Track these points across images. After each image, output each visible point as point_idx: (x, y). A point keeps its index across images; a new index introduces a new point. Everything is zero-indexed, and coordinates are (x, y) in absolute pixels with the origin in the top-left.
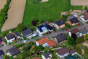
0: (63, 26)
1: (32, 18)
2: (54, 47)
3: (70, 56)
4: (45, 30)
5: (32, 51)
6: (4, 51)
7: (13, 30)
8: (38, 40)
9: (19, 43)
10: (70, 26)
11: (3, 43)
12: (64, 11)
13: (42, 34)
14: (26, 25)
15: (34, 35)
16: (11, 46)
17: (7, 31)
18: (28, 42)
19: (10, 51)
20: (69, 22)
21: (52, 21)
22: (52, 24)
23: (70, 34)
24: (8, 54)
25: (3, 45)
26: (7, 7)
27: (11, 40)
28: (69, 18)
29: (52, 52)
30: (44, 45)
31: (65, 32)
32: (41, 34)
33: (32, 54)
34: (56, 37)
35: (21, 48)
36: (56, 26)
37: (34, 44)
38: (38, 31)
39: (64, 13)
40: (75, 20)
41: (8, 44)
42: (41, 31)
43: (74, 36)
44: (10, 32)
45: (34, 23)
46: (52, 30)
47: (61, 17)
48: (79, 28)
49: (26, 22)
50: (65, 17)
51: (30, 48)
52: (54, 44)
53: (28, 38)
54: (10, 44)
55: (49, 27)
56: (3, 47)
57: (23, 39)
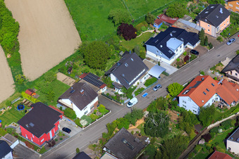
0: (226, 23)
11: (63, 122)
13: (172, 65)
18: (145, 100)
20: (233, 7)
22: (186, 23)
25: (67, 130)
27: (88, 108)
30: (209, 104)
35: (133, 127)
38: (152, 54)
41: (84, 123)
42: (169, 54)
46: (197, 44)
49: (91, 28)
53: (135, 88)
54: (90, 119)
56: (71, 135)
57: (120, 93)
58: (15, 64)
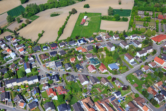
0: (93, 41)
1: (76, 35)
2: (85, 53)
3: (93, 59)
4: (82, 42)
5: (72, 53)
6: (58, 52)
7: (64, 40)
8: (77, 47)
9: (67, 48)
10: (96, 42)
11: (58, 47)
12: (95, 32)
14: (72, 38)
15: (76, 45)
16: (62, 50)
17: (62, 41)
18: (72, 48)
19: (60, 52)
20: (96, 39)
21: (87, 37)
22: (86, 39)
23: (95, 46)
24: (59, 54)
26: (64, 27)
27: (62, 46)
28: (97, 37)
29: (83, 55)
30: (80, 51)
31: (93, 45)
32: (79, 44)
33: (72, 55)
34: (87, 47)
35: (67, 51)
36: (89, 41)
37: (74, 49)
38: (78, 42)
39: (95, 34)
40: (100, 38)
42: (80, 42)
43: (97, 48)
44: (63, 41)
45: (77, 38)
46: (86, 43)
47: (93, 36)
48: (101, 43)
50: (95, 36)
51: (72, 51)
52: (85, 51)
53: (72, 46)
54: (61, 48)
55: (84, 41)
56: (57, 49)
57: (69, 46)
58: (58, 38)
